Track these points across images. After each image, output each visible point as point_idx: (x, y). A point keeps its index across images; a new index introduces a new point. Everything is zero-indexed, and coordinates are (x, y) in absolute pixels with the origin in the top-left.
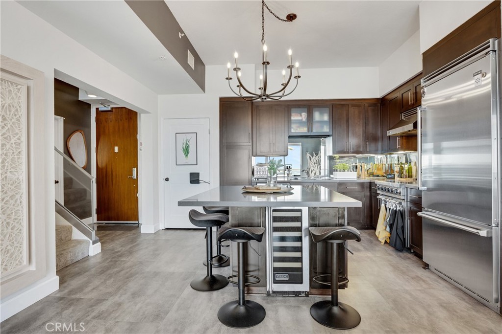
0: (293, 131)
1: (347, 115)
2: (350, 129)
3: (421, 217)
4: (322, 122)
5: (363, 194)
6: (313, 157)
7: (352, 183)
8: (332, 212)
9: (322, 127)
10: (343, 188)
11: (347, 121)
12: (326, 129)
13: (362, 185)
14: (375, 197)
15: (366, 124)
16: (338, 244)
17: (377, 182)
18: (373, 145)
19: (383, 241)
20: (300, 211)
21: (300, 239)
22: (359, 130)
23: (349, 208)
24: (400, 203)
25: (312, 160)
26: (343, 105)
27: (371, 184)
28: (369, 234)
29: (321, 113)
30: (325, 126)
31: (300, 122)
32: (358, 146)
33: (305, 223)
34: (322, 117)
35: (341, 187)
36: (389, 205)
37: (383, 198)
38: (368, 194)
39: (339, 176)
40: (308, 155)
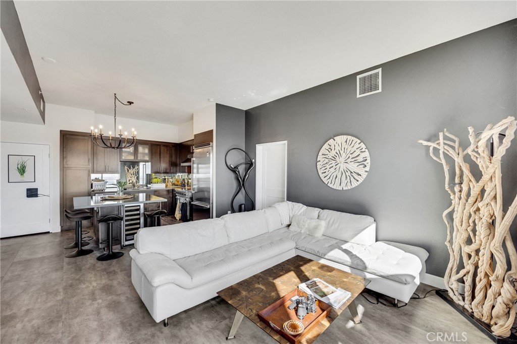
0: (123, 158)
1: (160, 151)
2: (162, 159)
3: (192, 204)
4: (144, 154)
5: (168, 196)
6: (130, 169)
7: (162, 190)
8: (154, 205)
9: (144, 157)
10: (157, 193)
11: (160, 154)
12: (147, 158)
13: (168, 191)
14: (175, 197)
15: (171, 157)
16: (158, 217)
17: (176, 189)
18: (175, 168)
19: (178, 219)
20: (140, 206)
21: (139, 219)
22: (167, 159)
23: (162, 202)
24: (186, 199)
25: (130, 171)
26: (158, 145)
27: (173, 190)
28: (172, 218)
29: (144, 148)
30: (146, 156)
31: (129, 153)
32: (166, 169)
33: (142, 211)
34: (143, 151)
35: (156, 193)
36: (181, 200)
37: (178, 197)
38: (171, 196)
39: (154, 186)
40: (126, 167)
